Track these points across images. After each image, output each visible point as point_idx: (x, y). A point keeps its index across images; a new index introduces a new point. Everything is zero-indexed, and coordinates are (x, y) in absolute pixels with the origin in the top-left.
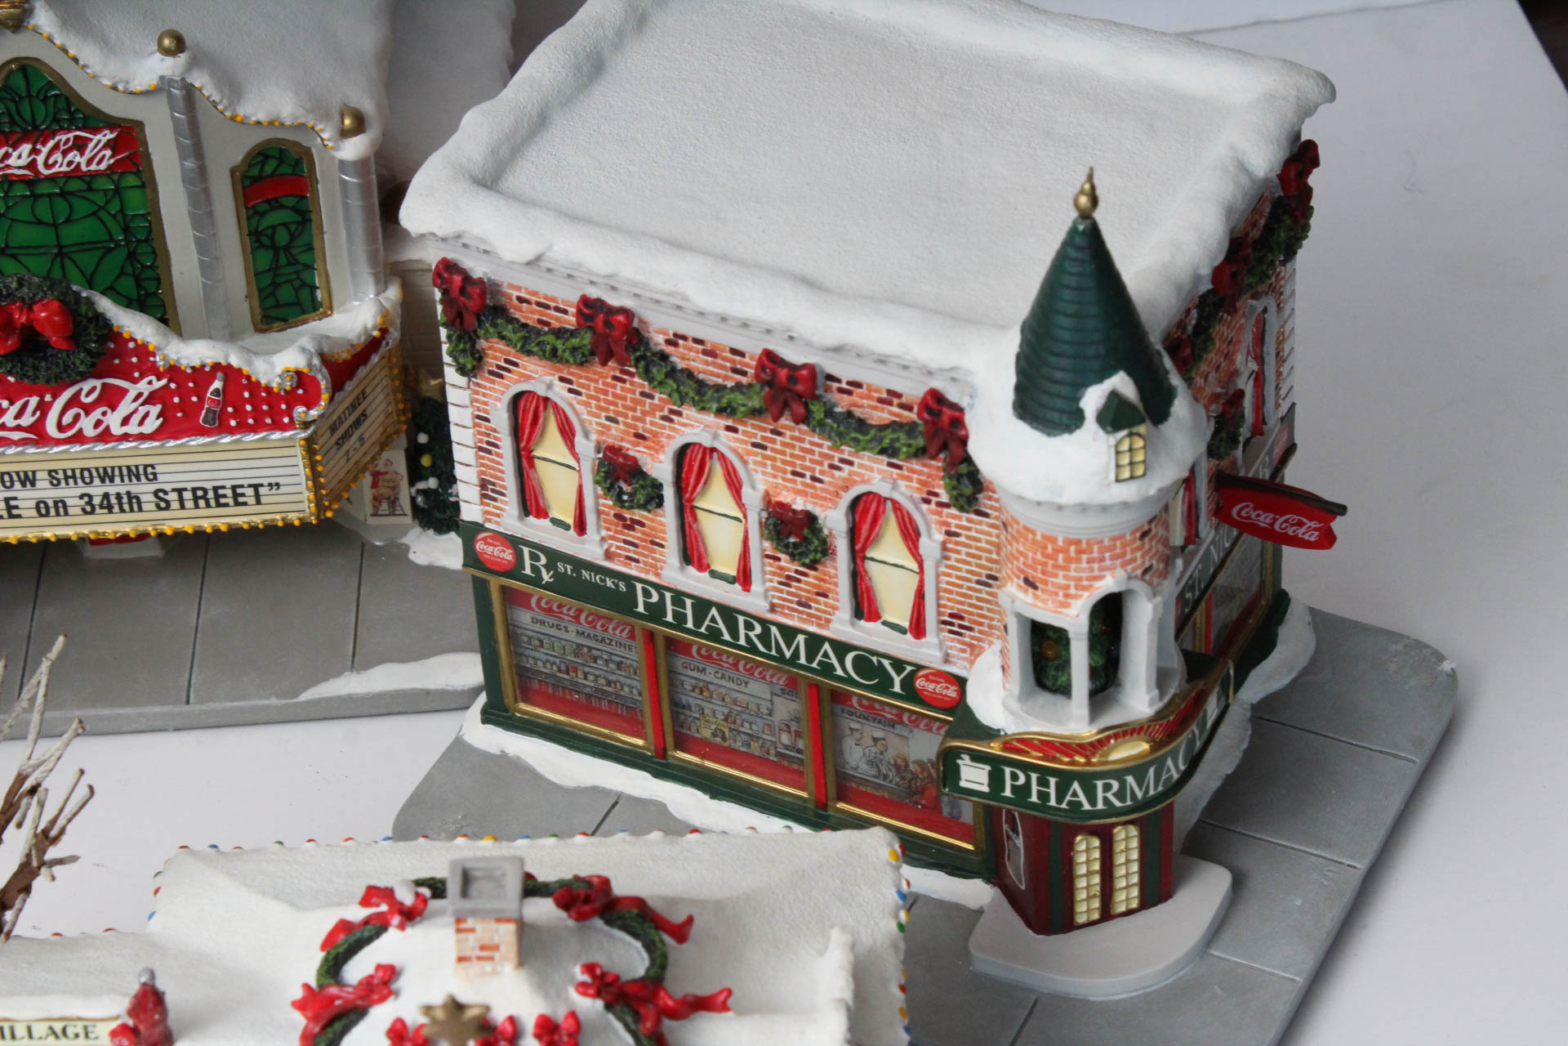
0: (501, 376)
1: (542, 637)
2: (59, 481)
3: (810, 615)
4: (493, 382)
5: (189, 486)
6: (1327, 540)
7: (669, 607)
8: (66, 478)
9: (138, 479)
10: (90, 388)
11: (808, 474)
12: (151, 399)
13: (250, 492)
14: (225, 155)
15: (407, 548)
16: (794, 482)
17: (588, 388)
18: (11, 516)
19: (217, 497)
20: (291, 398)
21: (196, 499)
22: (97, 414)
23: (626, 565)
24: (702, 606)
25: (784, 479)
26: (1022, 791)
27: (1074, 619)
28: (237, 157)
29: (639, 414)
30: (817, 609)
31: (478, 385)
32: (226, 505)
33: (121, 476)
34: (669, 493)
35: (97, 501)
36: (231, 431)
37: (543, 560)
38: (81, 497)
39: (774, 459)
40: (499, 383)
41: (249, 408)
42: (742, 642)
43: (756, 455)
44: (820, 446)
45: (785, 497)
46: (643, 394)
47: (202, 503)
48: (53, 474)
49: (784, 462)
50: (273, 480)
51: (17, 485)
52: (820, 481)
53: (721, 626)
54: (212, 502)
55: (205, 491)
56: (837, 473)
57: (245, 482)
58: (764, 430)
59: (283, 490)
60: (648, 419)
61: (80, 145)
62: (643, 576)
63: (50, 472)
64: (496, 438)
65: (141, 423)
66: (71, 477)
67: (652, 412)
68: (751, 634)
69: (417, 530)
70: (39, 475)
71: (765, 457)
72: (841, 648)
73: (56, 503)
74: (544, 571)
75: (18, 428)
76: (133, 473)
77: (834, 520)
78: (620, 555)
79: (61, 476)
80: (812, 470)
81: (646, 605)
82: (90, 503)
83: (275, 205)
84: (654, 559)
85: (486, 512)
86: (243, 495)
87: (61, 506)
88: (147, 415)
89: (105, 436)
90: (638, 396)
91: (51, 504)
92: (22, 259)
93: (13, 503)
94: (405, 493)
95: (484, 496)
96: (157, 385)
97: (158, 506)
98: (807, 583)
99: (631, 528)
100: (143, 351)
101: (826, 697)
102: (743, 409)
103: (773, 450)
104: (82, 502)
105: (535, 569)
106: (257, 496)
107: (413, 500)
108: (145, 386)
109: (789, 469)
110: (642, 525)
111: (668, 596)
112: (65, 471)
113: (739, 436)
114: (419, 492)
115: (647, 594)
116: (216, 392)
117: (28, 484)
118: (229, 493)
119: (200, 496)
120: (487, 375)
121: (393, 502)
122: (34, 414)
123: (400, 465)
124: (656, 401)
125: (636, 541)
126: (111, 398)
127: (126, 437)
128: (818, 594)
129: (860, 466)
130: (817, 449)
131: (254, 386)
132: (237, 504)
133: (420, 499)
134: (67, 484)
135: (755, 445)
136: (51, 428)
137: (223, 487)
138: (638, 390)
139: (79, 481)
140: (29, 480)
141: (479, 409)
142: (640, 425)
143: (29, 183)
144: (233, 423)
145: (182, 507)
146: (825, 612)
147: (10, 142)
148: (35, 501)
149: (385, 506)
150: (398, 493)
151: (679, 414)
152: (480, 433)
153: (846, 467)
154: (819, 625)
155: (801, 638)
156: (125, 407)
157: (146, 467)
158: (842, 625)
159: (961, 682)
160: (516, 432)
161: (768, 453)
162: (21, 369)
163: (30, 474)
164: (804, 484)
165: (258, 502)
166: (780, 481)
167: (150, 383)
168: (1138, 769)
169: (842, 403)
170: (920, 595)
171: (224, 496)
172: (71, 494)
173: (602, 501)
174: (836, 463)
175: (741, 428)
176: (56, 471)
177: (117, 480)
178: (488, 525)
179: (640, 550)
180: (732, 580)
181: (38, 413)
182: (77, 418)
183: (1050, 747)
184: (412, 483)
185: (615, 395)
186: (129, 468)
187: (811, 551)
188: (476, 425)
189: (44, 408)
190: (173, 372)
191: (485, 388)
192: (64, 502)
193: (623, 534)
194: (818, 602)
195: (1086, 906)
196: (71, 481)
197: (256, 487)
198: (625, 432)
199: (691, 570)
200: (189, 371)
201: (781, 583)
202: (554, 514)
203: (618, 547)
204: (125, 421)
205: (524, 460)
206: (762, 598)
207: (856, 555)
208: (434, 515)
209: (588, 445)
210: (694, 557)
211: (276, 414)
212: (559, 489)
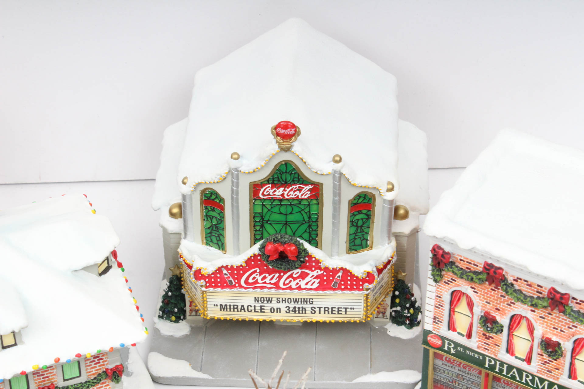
0: (448, 284)
1: (445, 370)
2: (280, 301)
3: (551, 375)
4: (445, 285)
5: (323, 306)
7: (498, 367)
8: (283, 300)
9: (307, 303)
10: (297, 272)
11: (559, 329)
12: (317, 277)
13: (344, 310)
14: (349, 195)
15: (387, 330)
16: (553, 331)
17: (481, 291)
18: (261, 312)
19: (332, 311)
20: (364, 281)
21: (325, 311)
22: (297, 281)
23: (484, 351)
24: (510, 368)
25: (550, 330)
28: (351, 196)
29: (499, 302)
30: (554, 374)
31: (439, 286)
32: (335, 314)
33: (301, 301)
34: (505, 329)
35: (291, 309)
36: (342, 290)
37: (453, 345)
38: (286, 307)
39: (547, 323)
40: (447, 286)
41: (349, 283)
42: (524, 381)
43: (541, 320)
44: (566, 320)
45: (549, 336)
46: (502, 296)
47: (327, 312)
48: (278, 299)
49: (551, 324)
50: (352, 307)
51: (266, 302)
52: (563, 332)
53: (517, 375)
54: (330, 313)
55: (328, 308)
56: (570, 330)
57: (343, 307)
58: (545, 312)
59: (355, 310)
60: (502, 304)
61: (300, 190)
62: (489, 355)
63: (277, 298)
64: (442, 304)
65: (312, 285)
66: (284, 300)
67: (504, 302)
68: (528, 379)
69: (391, 324)
70: (273, 299)
71: (544, 321)
73: (277, 309)
74: (452, 350)
75: (270, 283)
76: (305, 301)
77: (567, 346)
78: (482, 347)
79: (281, 300)
80: (561, 328)
81: (489, 365)
82: (288, 310)
83: (360, 212)
84: (495, 350)
85: (434, 327)
86: (341, 311)
87: (279, 310)
88: (314, 282)
89: (299, 288)
90: (499, 296)
91: (275, 309)
92: (273, 225)
93: (263, 307)
94: (388, 311)
95: (434, 322)
96: (320, 272)
97: (311, 312)
98: (552, 365)
99: (488, 339)
100: (318, 262)
102: (540, 306)
103: (547, 319)
104: (286, 309)
105: (449, 348)
106: (346, 311)
107: (391, 313)
109: (552, 326)
110: (493, 338)
111: (498, 363)
112: (282, 298)
113: (535, 313)
114: (393, 311)
115: (490, 361)
116: (339, 277)
117: (269, 302)
118: (336, 310)
119: (326, 310)
120: (443, 283)
121: (384, 314)
122: (276, 279)
123: (388, 301)
124: (506, 298)
125: (489, 343)
126: (303, 276)
127: (305, 289)
128: (556, 369)
129: (580, 328)
130: (564, 321)
131: (352, 276)
132: (338, 313)
133: (393, 313)
134: (282, 303)
135: (541, 317)
136: (281, 285)
137: (335, 308)
138: (500, 294)
139: (287, 302)
140: (270, 300)
141: (438, 294)
142: (498, 305)
143: (280, 200)
144: (343, 287)
145: (320, 313)
146: (557, 375)
147: (277, 187)
148: (270, 308)
149: (381, 315)
150: (386, 311)
151: (514, 304)
152: (437, 301)
153: (574, 328)
154: (554, 379)
155: (546, 383)
157: (310, 299)
158: (563, 380)
160: (451, 303)
161: (545, 320)
162: (277, 265)
163: (271, 299)
164: (557, 332)
165: (346, 314)
166: (548, 330)
167: (317, 272)
169: (576, 308)
171: (335, 311)
172: (283, 306)
173: (479, 329)
174: (571, 326)
175: (536, 311)
176: (279, 298)
177: (300, 303)
178: (433, 332)
179: (490, 346)
180: (523, 360)
181: (278, 279)
182: (290, 281)
184: (391, 308)
185: (491, 295)
186: (304, 299)
187: (557, 355)
188: (436, 299)
189: (280, 278)
190: (326, 269)
191: (442, 287)
192: (280, 309)
193: (484, 340)
194: (555, 371)
196: (284, 302)
197: (346, 309)
198: (492, 307)
199: (508, 355)
200: (331, 269)
201: (542, 363)
202: (458, 330)
203: (482, 345)
204: (307, 284)
205: (452, 311)
206: (534, 368)
207: (573, 358)
208: (398, 319)
209: (478, 311)
210: (510, 350)
211: (358, 285)
212: (462, 322)
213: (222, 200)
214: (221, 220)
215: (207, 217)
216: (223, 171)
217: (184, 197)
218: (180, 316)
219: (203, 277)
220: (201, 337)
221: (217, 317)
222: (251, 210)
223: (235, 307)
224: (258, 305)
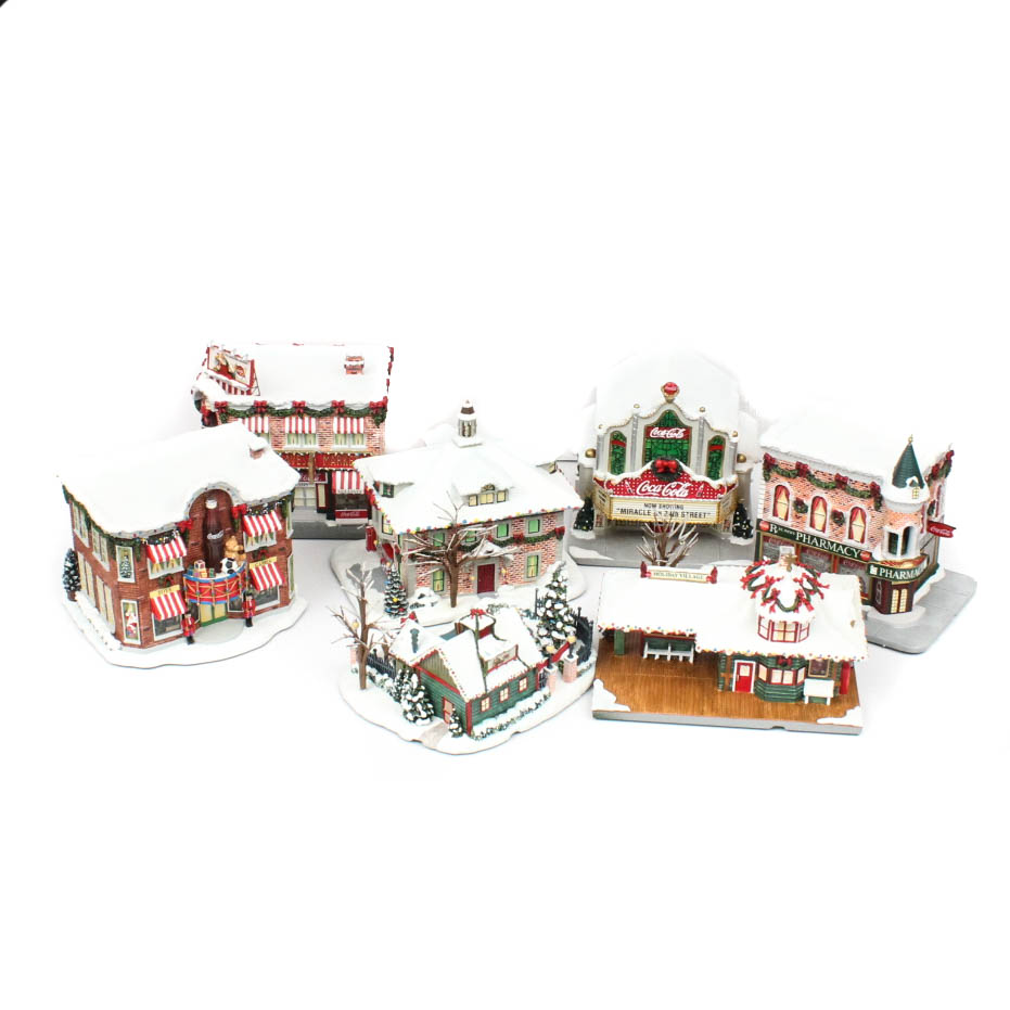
0: (774, 481)
2: (661, 507)
3: (838, 538)
4: (772, 483)
5: (690, 511)
6: (951, 536)
7: (804, 538)
10: (674, 484)
11: (843, 503)
12: (687, 488)
13: (703, 515)
14: (709, 436)
15: (730, 540)
16: (839, 505)
17: (794, 483)
18: (648, 515)
19: (696, 515)
20: (718, 492)
21: (691, 515)
22: (674, 491)
23: (796, 528)
24: (812, 537)
25: (837, 504)
26: (884, 574)
27: (900, 532)
28: (710, 438)
29: (805, 490)
30: (840, 537)
31: (768, 483)
32: (697, 517)
33: (675, 507)
34: (809, 509)
35: (668, 513)
36: (703, 498)
37: (776, 527)
39: (835, 499)
41: (708, 493)
42: (821, 546)
43: (831, 498)
45: (836, 509)
49: (837, 500)
50: (709, 512)
51: (652, 507)
52: (845, 505)
53: (816, 542)
54: (694, 516)
55: (693, 513)
56: (849, 503)
57: (703, 512)
58: (834, 493)
59: (711, 515)
60: (807, 491)
61: (677, 432)
62: (799, 530)
64: (770, 497)
65: (683, 494)
66: (664, 506)
67: (808, 489)
68: (823, 544)
69: (733, 535)
70: (657, 505)
71: (833, 499)
72: (844, 546)
74: (775, 530)
75: (656, 492)
76: (678, 507)
77: (847, 514)
78: (795, 525)
81: (799, 538)
83: (715, 451)
84: (803, 526)
85: (764, 516)
86: (701, 515)
87: (660, 513)
88: (685, 492)
89: (675, 497)
90: (806, 486)
91: (658, 512)
93: (649, 511)
94: (732, 526)
95: (764, 512)
97: (682, 516)
98: (838, 530)
99: (799, 518)
100: (688, 476)
101: (838, 560)
102: (831, 488)
103: (835, 497)
104: (665, 513)
105: (773, 530)
106: (705, 516)
107: (733, 528)
108: (688, 484)
109: (838, 502)
110: (801, 517)
111: (805, 535)
112: (663, 504)
113: (828, 494)
114: (735, 526)
115: (800, 535)
116: (702, 488)
118: (698, 514)
120: (771, 481)
121: (729, 528)
122: (660, 489)
123: (732, 519)
124: (810, 487)
125: (799, 521)
126: (678, 487)
127: (679, 497)
128: (841, 533)
129: (855, 501)
130: (845, 497)
131: (711, 488)
132: (700, 517)
133: (735, 528)
134: (663, 508)
135: (831, 496)
136: (663, 493)
138: (806, 484)
139: (666, 507)
140: (654, 506)
141: (767, 490)
142: (805, 492)
143: (664, 439)
144: (704, 496)
145: (687, 517)
146: (842, 537)
147: (662, 429)
148: (655, 512)
149: (726, 529)
150: (730, 526)
151: (815, 489)
153: (852, 501)
154: (840, 541)
155: (835, 544)
156: (681, 489)
157: (681, 505)
158: (846, 541)
159: (871, 554)
160: (776, 495)
162: (661, 477)
163: (655, 504)
164: (842, 506)
166: (835, 505)
168: (910, 570)
169: (852, 486)
170: (864, 533)
172: (663, 511)
173: (793, 511)
174: (850, 500)
175: (829, 492)
176: (661, 504)
178: (763, 519)
179: (800, 524)
180: (820, 530)
182: (669, 491)
183: (891, 563)
184: (733, 524)
185: (801, 485)
186: (678, 505)
187: (841, 522)
188: (766, 494)
189: (663, 488)
190: (694, 482)
191: (770, 485)
193: (796, 520)
194: (840, 535)
195: (894, 609)
197: (705, 513)
198: (801, 494)
199: (811, 528)
200: (697, 482)
201: (832, 530)
202: (779, 516)
203: (795, 523)
204: (680, 493)
205: (776, 502)
206: (827, 535)
207: (851, 523)
208: (738, 533)
209: (792, 498)
210: (812, 525)
211: (714, 495)
212: (782, 510)
213: (625, 439)
214: (623, 455)
215: (613, 453)
216: (628, 417)
217: (599, 438)
218: (589, 527)
219: (612, 487)
220: (604, 541)
221: (618, 518)
222: (644, 446)
223: (630, 511)
224: (647, 509)
